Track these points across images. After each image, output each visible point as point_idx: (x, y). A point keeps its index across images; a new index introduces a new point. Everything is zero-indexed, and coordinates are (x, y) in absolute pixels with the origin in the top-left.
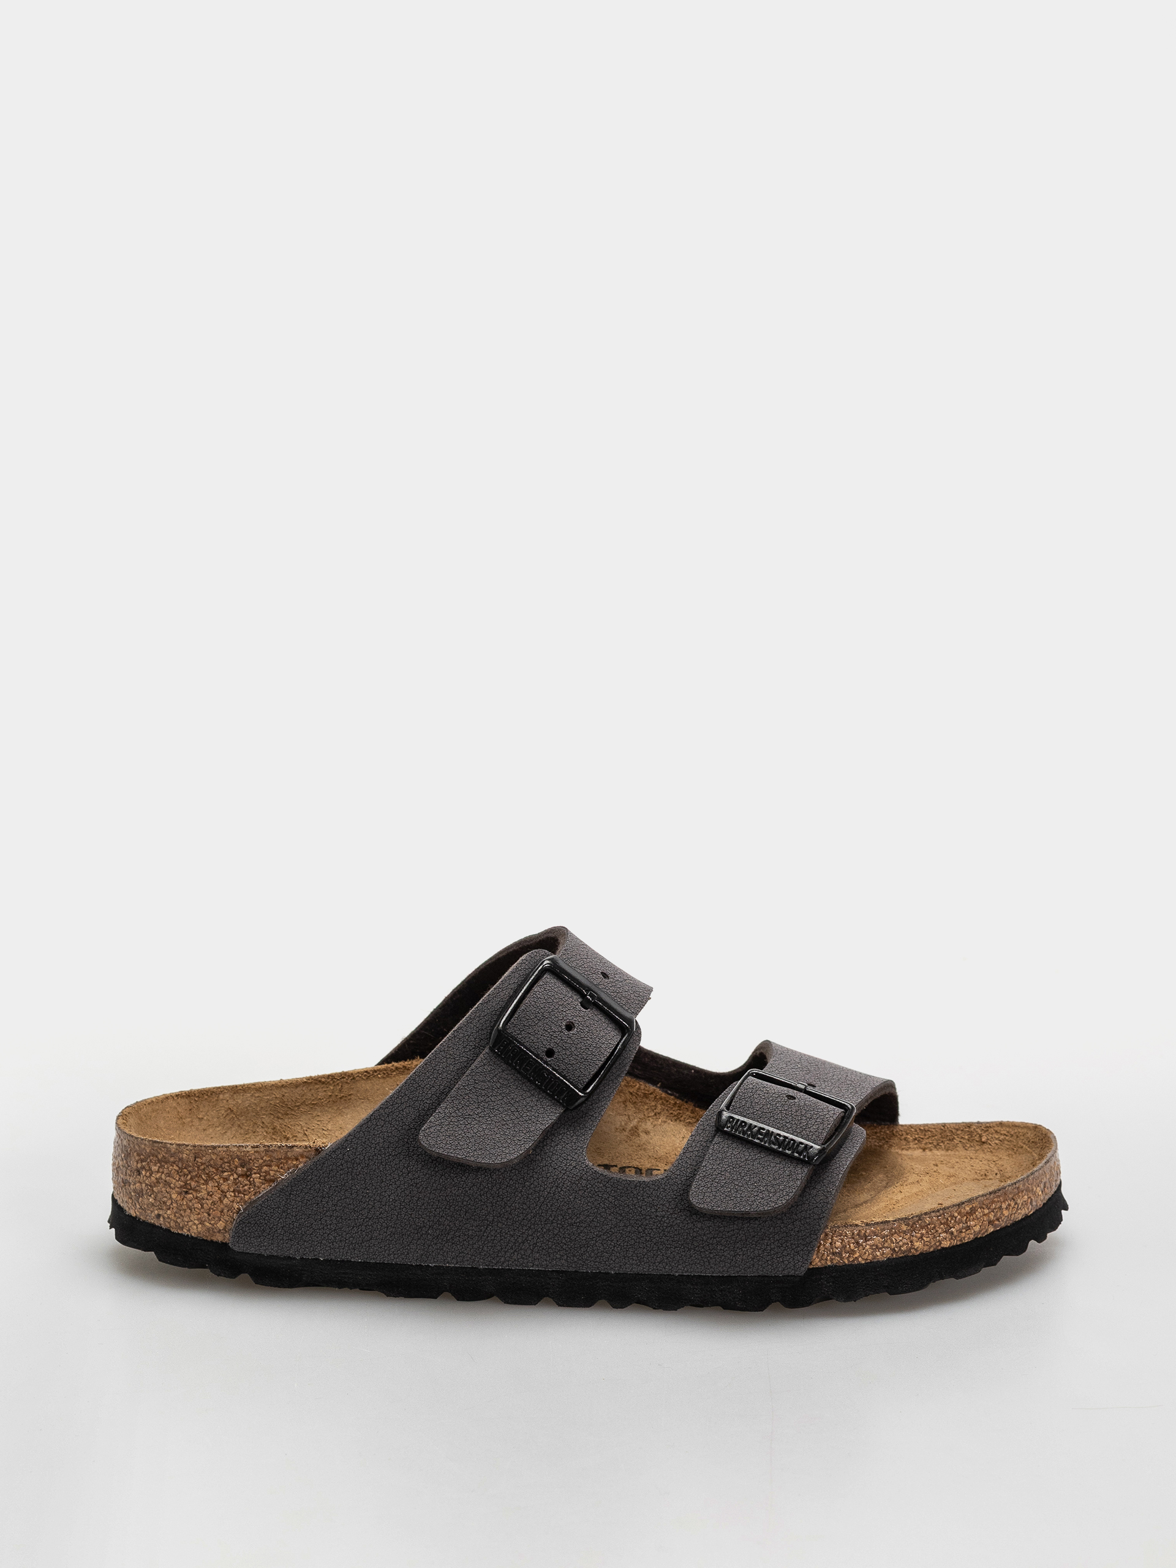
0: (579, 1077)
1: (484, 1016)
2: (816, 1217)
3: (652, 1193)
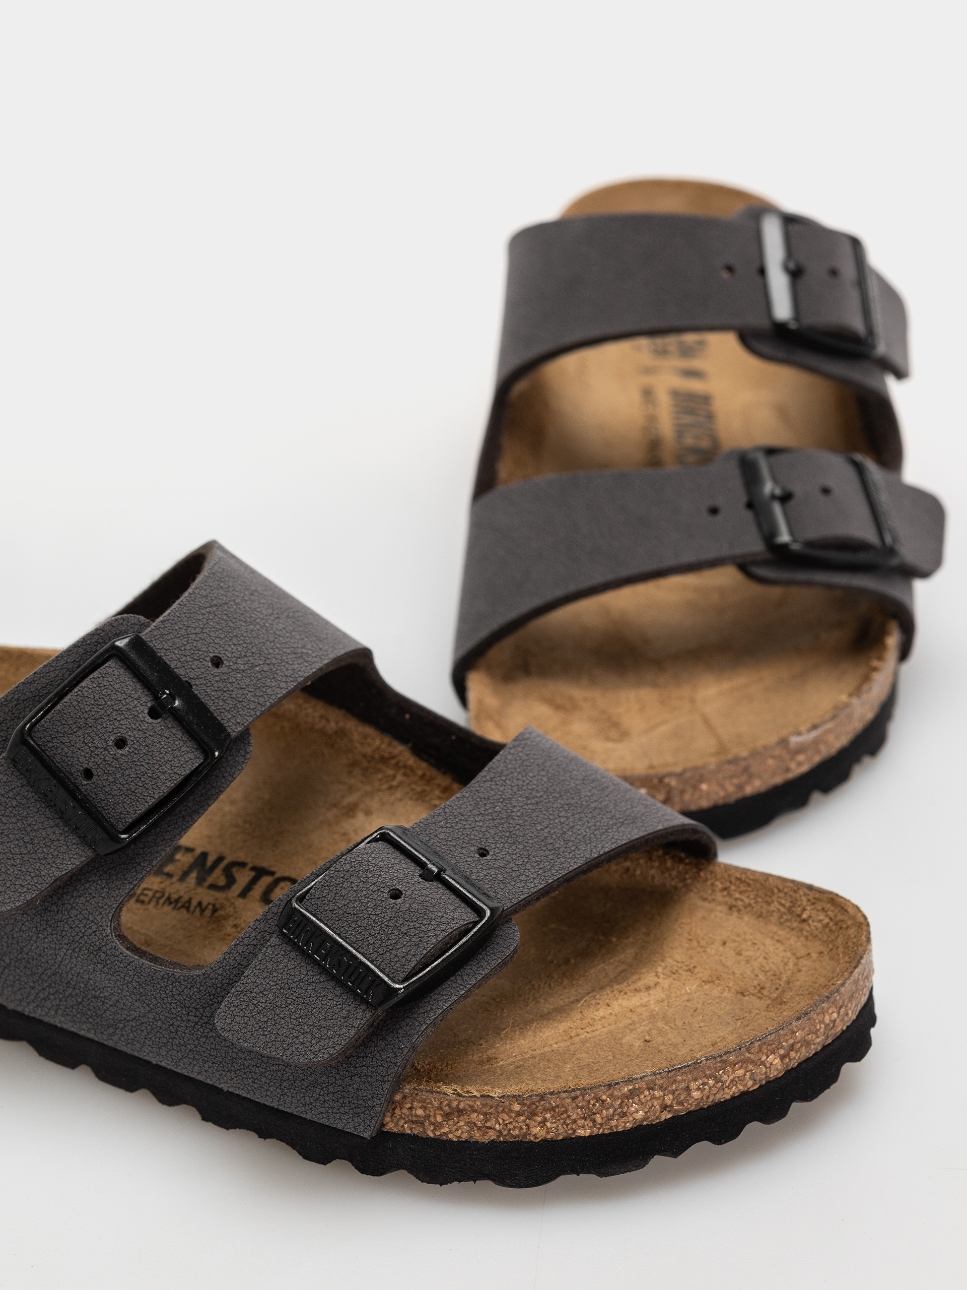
0: (121, 813)
1: (24, 701)
2: (380, 1078)
3: (183, 991)
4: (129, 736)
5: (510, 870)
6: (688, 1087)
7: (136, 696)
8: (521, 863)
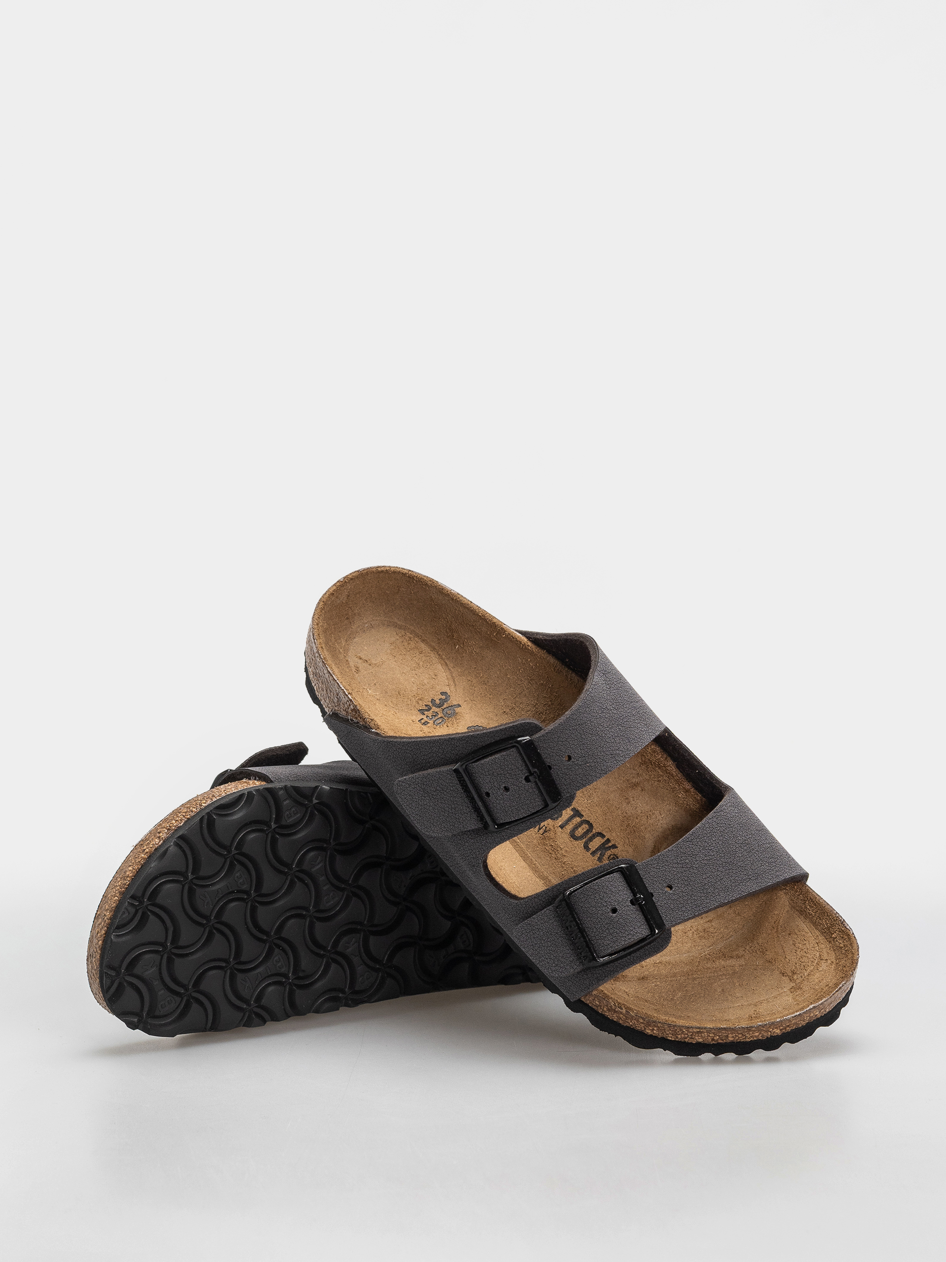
4: (511, 788)
5: (679, 903)
6: (727, 1036)
7: (521, 769)
8: (686, 899)
